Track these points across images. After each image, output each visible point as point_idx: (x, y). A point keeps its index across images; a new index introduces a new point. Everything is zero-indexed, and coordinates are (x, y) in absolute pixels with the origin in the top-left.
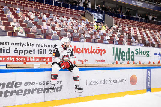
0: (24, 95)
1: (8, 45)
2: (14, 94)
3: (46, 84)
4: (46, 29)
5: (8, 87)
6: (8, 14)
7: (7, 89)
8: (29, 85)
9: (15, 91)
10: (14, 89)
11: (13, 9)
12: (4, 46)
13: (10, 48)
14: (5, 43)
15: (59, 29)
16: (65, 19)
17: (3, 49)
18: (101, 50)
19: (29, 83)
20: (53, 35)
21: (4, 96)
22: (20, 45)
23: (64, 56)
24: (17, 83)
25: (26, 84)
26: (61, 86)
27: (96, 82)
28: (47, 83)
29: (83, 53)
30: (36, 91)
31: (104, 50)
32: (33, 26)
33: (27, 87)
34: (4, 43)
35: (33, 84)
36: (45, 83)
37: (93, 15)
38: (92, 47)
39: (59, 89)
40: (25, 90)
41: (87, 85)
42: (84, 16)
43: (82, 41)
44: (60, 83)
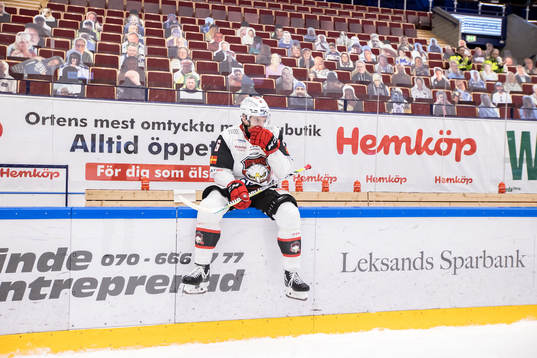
0: (101, 297)
1: (132, 127)
2: (66, 293)
3: (182, 263)
4: (276, 77)
5: (43, 267)
6: (171, 38)
7: (42, 274)
8: (118, 264)
9: (70, 280)
10: (64, 274)
11: (194, 23)
12: (120, 131)
13: (136, 138)
14: (123, 123)
15: (323, 74)
16: (355, 40)
17: (115, 140)
18: (457, 141)
19: (118, 256)
20: (294, 94)
21: (32, 297)
22: (170, 129)
23: (248, 163)
24: (75, 254)
25: (108, 260)
26: (238, 271)
27: (385, 261)
28: (186, 260)
29: (386, 152)
30: (144, 287)
31: (470, 141)
32: (233, 69)
33: (113, 271)
34: (119, 123)
35: (133, 260)
36: (179, 258)
37: (458, 21)
38: (420, 132)
39: (231, 283)
40: (104, 278)
41: (344, 270)
42: (428, 28)
43: (394, 110)
44: (236, 261)
